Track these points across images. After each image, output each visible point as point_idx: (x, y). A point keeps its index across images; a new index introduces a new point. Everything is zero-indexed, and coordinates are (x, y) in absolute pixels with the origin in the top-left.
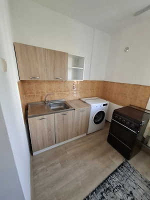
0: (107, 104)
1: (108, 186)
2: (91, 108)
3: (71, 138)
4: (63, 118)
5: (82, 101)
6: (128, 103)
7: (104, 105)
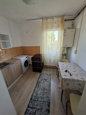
0: (27, 57)
1: (38, 82)
2: (21, 60)
3: (16, 79)
4: (8, 70)
5: (14, 59)
6: (35, 54)
7: (26, 57)
